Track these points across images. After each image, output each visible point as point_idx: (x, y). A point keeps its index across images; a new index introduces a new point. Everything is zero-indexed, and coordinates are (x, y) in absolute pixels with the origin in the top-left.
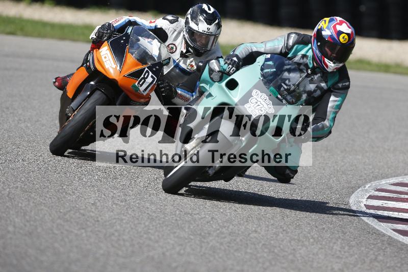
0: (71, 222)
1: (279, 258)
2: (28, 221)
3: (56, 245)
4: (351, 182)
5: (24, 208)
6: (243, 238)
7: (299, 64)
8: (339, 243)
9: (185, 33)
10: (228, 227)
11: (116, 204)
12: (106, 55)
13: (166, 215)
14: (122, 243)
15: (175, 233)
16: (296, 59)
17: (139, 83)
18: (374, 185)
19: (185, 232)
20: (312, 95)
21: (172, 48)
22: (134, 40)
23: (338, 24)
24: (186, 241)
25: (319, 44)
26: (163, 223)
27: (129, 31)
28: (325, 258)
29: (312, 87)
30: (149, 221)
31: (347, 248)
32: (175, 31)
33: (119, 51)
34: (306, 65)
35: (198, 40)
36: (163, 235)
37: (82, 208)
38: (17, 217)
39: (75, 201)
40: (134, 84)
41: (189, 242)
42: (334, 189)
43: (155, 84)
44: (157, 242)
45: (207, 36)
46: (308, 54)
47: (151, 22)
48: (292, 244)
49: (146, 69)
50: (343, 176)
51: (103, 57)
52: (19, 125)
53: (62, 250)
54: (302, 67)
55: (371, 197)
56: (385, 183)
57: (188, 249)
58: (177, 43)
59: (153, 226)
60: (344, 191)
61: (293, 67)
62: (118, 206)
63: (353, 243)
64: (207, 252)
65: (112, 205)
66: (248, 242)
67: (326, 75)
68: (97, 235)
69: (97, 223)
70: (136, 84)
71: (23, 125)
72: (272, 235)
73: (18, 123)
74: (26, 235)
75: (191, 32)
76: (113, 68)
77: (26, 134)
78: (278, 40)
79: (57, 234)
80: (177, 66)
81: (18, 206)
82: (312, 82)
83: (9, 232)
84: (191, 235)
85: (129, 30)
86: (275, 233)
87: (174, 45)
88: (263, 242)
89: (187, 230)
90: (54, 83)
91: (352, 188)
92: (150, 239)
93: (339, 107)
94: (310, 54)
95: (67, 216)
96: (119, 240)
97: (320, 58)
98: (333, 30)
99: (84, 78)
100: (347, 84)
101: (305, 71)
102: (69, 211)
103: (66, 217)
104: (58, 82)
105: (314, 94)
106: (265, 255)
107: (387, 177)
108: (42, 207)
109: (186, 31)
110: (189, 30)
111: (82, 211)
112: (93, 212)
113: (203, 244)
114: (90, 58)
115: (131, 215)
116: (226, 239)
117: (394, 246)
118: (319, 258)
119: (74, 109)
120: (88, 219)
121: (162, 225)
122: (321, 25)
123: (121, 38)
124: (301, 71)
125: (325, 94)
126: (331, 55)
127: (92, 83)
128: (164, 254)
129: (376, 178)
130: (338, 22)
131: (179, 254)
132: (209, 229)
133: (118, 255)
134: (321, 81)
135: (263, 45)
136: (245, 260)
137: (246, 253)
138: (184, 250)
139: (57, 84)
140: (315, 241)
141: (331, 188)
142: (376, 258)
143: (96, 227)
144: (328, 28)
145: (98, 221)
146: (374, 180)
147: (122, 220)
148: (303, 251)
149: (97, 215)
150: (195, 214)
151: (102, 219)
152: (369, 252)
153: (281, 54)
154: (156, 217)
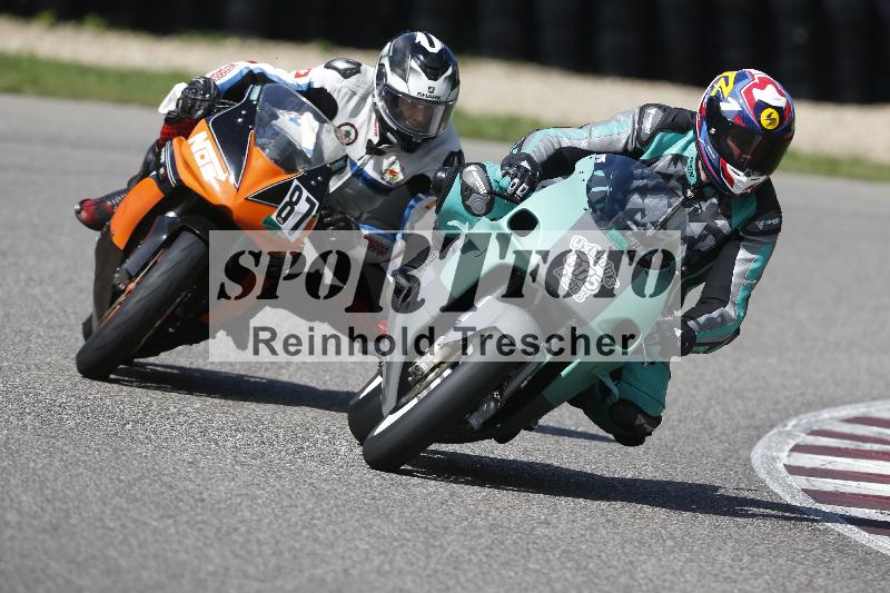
0: (144, 504)
1: (596, 581)
2: (48, 501)
3: (112, 553)
4: (754, 415)
5: (40, 472)
6: (521, 539)
7: (667, 177)
8: (729, 549)
9: (377, 99)
10: (487, 514)
11: (242, 464)
12: (204, 152)
13: (351, 487)
14: (254, 547)
15: (371, 526)
16: (661, 165)
17: (279, 215)
18: (804, 421)
19: (394, 524)
20: (696, 248)
21: (348, 134)
22: (265, 116)
23: (755, 85)
24: (396, 544)
25: (713, 131)
26: (344, 505)
27: (254, 97)
28: (699, 581)
29: (696, 228)
30: (314, 500)
31: (746, 558)
32: (354, 93)
33: (233, 143)
34: (683, 179)
35: (407, 114)
36: (345, 532)
37: (166, 472)
38: (25, 492)
39: (153, 456)
40: (269, 217)
41: (402, 546)
42: (719, 430)
43: (314, 216)
44: (332, 546)
45: (429, 105)
46: (686, 154)
47: (298, 75)
48: (627, 551)
49: (296, 183)
50: (738, 401)
51: (197, 157)
52: (30, 291)
53: (123, 563)
54: (673, 183)
55: (798, 448)
56: (829, 417)
57: (400, 563)
58: (359, 121)
59: (322, 511)
60: (739, 434)
61: (652, 183)
62: (245, 468)
63: (761, 549)
64: (440, 567)
65: (233, 466)
66: (530, 546)
67: (728, 202)
68: (200, 529)
69: (200, 504)
70: (274, 217)
71: (37, 291)
72: (583, 532)
73: (27, 285)
74: (45, 531)
75: (392, 97)
76: (219, 181)
77: (44, 311)
78: (618, 121)
79: (112, 530)
80: (359, 173)
81: (28, 469)
82: (694, 217)
83: (7, 524)
84: (406, 530)
85: (255, 93)
86: (589, 528)
87: (353, 126)
88: (563, 547)
89: (396, 521)
90: (78, 212)
91: (757, 428)
92: (316, 540)
93: (757, 275)
94: (692, 152)
95: (135, 490)
96: (248, 541)
97: (716, 164)
98: (743, 100)
99: (154, 204)
100: (775, 221)
101: (680, 193)
102: (140, 478)
103: (132, 492)
104: (87, 211)
105: (700, 244)
106: (568, 575)
107: (832, 403)
108: (81, 470)
109: (380, 94)
110: (387, 92)
111: (166, 479)
112: (191, 480)
113: (432, 551)
114: (165, 157)
115: (274, 486)
116: (483, 540)
117: (849, 554)
118: (686, 581)
119: (133, 274)
120: (180, 496)
121: (342, 509)
122: (717, 87)
123: (236, 113)
124: (671, 193)
125: (725, 243)
126: (740, 156)
127: (171, 214)
128: (346, 571)
129: (809, 407)
130: (757, 81)
131: (379, 572)
132: (445, 518)
133: (246, 575)
134: (716, 216)
135: (584, 133)
136: (524, 585)
137: (526, 570)
138: (391, 563)
139: (84, 214)
140: (676, 542)
141: (713, 428)
142: (811, 581)
143: (198, 515)
144: (733, 95)
145: (203, 500)
146: (806, 412)
147: (255, 498)
148: (650, 566)
149: (201, 488)
150: (414, 485)
151: (210, 495)
152: (795, 567)
153: (625, 152)
154: (329, 492)
